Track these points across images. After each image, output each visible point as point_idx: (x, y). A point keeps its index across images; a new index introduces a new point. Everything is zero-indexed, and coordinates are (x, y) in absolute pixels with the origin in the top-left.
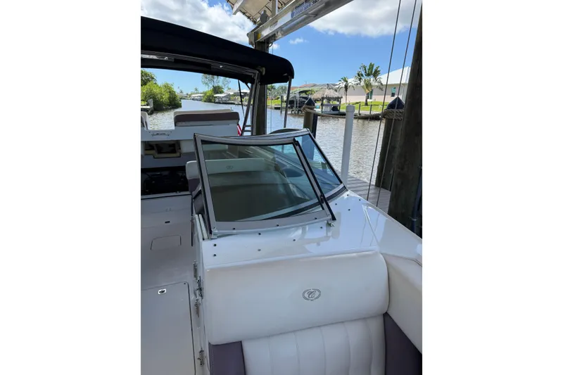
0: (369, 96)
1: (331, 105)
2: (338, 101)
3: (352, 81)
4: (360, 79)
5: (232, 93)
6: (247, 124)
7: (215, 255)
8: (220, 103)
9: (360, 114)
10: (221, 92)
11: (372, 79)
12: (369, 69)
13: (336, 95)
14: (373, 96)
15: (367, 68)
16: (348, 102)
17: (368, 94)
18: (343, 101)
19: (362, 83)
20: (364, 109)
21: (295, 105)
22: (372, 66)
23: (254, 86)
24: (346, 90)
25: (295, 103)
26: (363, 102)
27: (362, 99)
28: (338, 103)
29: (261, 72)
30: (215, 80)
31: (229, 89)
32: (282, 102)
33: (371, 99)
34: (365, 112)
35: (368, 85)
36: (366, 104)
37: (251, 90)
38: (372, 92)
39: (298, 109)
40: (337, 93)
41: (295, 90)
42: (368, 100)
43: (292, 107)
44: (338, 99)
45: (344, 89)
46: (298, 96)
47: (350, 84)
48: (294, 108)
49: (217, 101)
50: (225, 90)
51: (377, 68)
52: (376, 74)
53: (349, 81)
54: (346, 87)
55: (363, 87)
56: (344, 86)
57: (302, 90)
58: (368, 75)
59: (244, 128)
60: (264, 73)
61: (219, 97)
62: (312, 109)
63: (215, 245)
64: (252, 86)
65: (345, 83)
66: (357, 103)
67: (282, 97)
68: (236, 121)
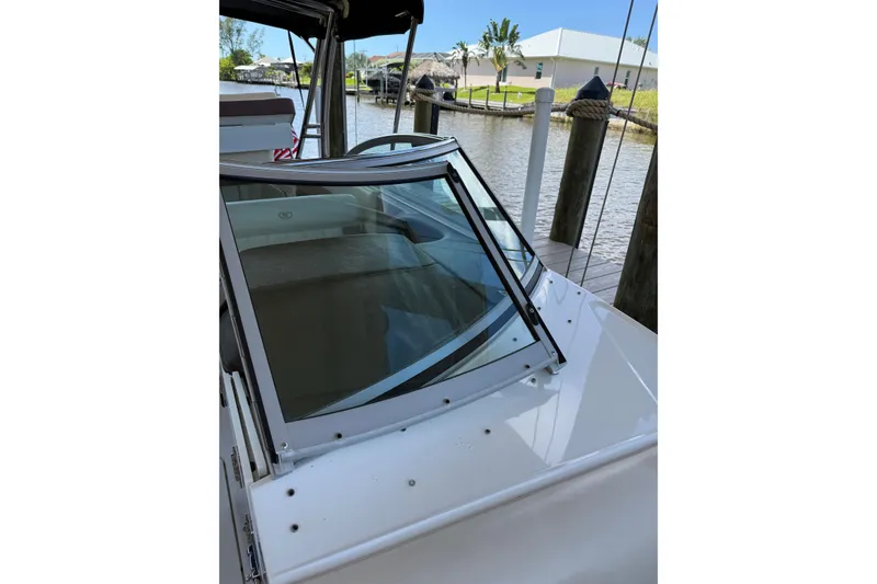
0: (502, 75)
1: (441, 90)
2: (452, 83)
3: (475, 49)
4: (487, 48)
5: (267, 65)
6: (310, 123)
7: (295, 528)
8: (247, 82)
9: (488, 107)
10: (248, 62)
11: (506, 47)
12: (501, 30)
13: (449, 72)
14: (508, 78)
15: (499, 27)
16: (468, 85)
17: (500, 73)
18: (461, 84)
19: (491, 54)
20: (494, 99)
21: (382, 89)
22: (506, 24)
23: (325, 42)
24: (465, 65)
25: (382, 84)
26: (492, 87)
27: (491, 81)
28: (453, 87)
29: (339, 12)
30: (234, 39)
31: (262, 56)
32: (359, 82)
33: (504, 81)
34: (496, 103)
35: (500, 57)
36: (498, 90)
37: (318, 52)
38: (505, 70)
39: (387, 95)
40: (450, 70)
41: (380, 61)
42: (501, 84)
43: (377, 92)
44: (452, 80)
45: (461, 63)
46: (385, 72)
47: (470, 55)
48: (381, 94)
49: (241, 77)
50: (255, 59)
51: (515, 27)
52: (513, 38)
53: (470, 48)
54: (465, 60)
55: (492, 60)
56: (460, 57)
57: (391, 61)
58: (501, 39)
59: (304, 131)
60: (346, 14)
61: (245, 72)
62: (429, 95)
63: (291, 493)
64: (319, 45)
65: (462, 53)
66: (483, 88)
67: (358, 73)
68: (288, 117)
